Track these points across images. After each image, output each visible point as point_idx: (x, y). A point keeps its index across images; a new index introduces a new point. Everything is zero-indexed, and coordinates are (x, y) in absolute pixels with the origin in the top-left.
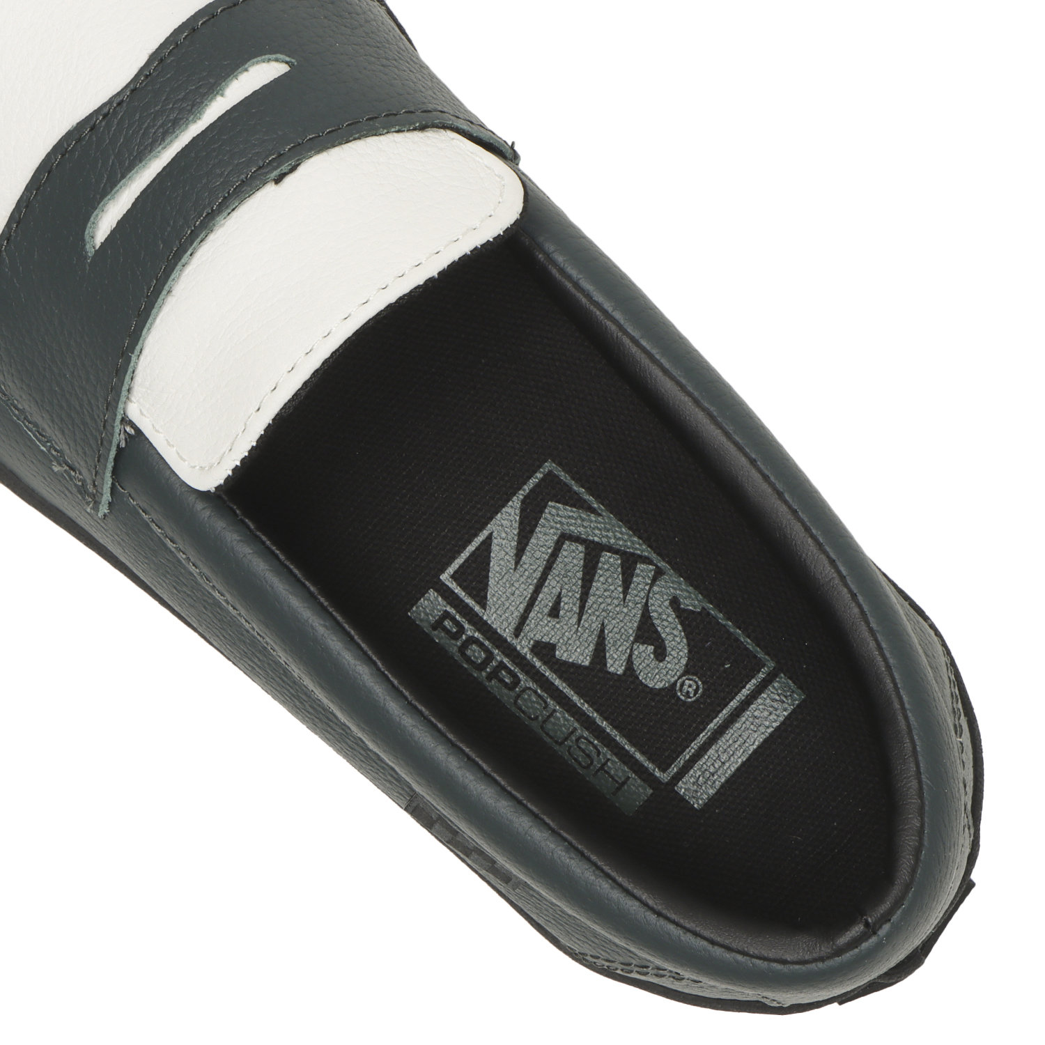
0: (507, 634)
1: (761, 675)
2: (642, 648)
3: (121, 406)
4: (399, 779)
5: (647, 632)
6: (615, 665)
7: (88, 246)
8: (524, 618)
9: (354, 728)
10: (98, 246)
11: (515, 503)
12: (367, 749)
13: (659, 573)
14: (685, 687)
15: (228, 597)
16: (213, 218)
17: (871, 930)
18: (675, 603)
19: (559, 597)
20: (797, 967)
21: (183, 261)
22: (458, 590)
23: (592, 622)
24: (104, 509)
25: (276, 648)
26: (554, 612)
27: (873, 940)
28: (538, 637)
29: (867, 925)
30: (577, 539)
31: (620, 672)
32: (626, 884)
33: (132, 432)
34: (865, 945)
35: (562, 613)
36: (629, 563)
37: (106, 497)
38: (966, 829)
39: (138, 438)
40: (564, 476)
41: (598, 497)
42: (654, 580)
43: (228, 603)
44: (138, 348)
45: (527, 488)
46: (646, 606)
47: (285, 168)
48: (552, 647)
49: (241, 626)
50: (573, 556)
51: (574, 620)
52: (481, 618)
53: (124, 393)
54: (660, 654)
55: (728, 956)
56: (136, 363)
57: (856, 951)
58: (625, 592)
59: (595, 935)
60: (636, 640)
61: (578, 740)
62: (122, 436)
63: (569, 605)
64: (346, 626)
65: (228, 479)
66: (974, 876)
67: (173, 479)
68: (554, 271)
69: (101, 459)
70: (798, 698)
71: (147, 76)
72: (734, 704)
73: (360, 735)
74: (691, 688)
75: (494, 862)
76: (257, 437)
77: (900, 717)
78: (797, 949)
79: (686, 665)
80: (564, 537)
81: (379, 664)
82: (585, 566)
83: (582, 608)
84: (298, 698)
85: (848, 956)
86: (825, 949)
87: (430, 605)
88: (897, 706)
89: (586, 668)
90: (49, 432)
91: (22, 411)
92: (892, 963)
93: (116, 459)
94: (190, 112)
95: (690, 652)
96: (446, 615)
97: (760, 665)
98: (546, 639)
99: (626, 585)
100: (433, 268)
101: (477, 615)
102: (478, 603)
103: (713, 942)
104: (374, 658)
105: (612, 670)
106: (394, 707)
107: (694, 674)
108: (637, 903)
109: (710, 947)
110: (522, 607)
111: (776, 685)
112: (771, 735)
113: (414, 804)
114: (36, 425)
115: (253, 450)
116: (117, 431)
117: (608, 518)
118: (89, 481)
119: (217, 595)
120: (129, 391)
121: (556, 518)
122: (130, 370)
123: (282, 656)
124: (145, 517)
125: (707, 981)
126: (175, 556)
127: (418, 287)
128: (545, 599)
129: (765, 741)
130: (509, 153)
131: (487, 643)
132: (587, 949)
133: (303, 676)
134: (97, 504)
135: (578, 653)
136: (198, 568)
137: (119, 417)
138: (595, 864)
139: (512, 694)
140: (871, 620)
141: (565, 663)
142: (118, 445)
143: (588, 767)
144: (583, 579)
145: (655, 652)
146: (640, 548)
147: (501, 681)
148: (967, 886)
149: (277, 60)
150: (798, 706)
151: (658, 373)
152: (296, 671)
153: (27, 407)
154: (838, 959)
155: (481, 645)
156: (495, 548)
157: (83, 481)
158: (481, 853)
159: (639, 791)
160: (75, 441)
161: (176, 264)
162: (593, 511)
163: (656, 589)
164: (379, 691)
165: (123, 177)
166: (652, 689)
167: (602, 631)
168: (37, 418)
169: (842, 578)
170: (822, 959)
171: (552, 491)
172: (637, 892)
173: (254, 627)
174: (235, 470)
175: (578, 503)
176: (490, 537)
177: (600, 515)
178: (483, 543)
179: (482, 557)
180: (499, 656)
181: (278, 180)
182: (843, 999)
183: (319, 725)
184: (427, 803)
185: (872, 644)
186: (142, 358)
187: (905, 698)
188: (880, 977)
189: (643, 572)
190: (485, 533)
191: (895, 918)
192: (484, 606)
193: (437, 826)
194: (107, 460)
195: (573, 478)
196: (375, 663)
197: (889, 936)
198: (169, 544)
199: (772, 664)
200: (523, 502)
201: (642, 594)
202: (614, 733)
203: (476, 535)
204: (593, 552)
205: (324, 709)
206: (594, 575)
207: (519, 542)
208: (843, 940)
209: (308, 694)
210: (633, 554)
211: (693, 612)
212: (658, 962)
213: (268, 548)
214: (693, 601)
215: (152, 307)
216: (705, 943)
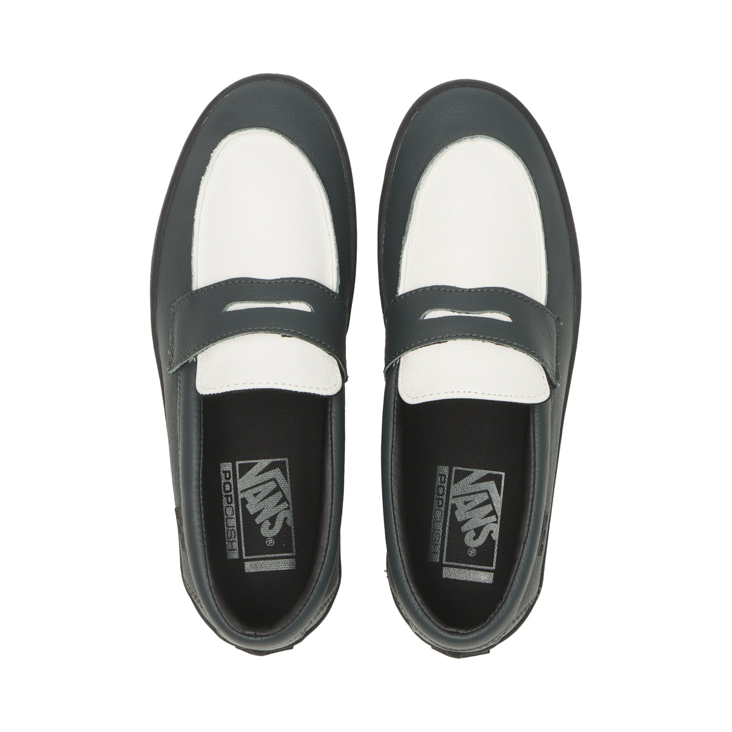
0: (239, 490)
1: (290, 554)
2: (268, 522)
3: (197, 353)
4: (180, 500)
5: (273, 520)
6: (258, 521)
7: (225, 309)
8: (247, 490)
9: (181, 478)
10: (227, 311)
11: (271, 460)
12: (179, 486)
13: (288, 508)
14: (269, 541)
15: (180, 420)
16: (260, 331)
17: (256, 636)
18: (285, 519)
19: (260, 492)
20: (230, 628)
21: (244, 334)
22: (237, 469)
23: (262, 505)
24: (171, 372)
25: (180, 443)
26: (255, 495)
27: (254, 639)
28: (246, 497)
29: (256, 634)
30: (277, 483)
31: (258, 523)
32: (209, 573)
33: (195, 361)
34: (250, 638)
35: (257, 497)
36: (284, 499)
37: (174, 370)
38: (301, 634)
39: (194, 364)
40: (287, 465)
41: (291, 477)
42: (286, 509)
43: (179, 422)
44: (214, 344)
45: (276, 460)
46: (278, 513)
47: (288, 335)
48: (247, 502)
49: (177, 430)
50: (272, 486)
51: (258, 501)
52: (237, 480)
53: (201, 351)
54: (271, 528)
55: (217, 612)
56: (210, 347)
57: (247, 637)
58: (276, 506)
59: (192, 579)
60: (268, 519)
61: (232, 530)
62: (192, 360)
63: (261, 496)
64: (202, 454)
65: (206, 395)
66: (295, 646)
67: (193, 381)
68: (329, 416)
69: (181, 360)
70: (293, 567)
71: (276, 282)
72: (277, 555)
73: (181, 482)
74: (271, 542)
75: (184, 540)
76: (222, 392)
77: (309, 594)
78: (235, 625)
79: (275, 536)
80: (274, 479)
81: (201, 469)
82: (273, 491)
83: (263, 500)
84: (175, 460)
85: (245, 637)
86: (241, 631)
87: (227, 467)
88: (311, 591)
89: (250, 515)
90: (175, 342)
91: (173, 331)
92: (254, 648)
93: (185, 364)
94: (278, 300)
95: (278, 533)
96: (229, 472)
97: (292, 552)
98: (247, 499)
99: (278, 504)
100: (300, 389)
101: (236, 478)
102: (239, 476)
103: (217, 605)
104: (201, 467)
105: (256, 521)
106: (194, 483)
107: (275, 540)
108: (207, 580)
109: (215, 606)
110: (249, 487)
111: (291, 560)
112: (279, 571)
113: (178, 510)
114: (173, 337)
115: (218, 394)
116: (191, 358)
117: (288, 485)
118: (173, 363)
119: (178, 418)
120: (202, 351)
121: (276, 473)
122: (207, 347)
123: (180, 446)
124: (179, 384)
125: (207, 613)
126: (177, 399)
127: (292, 391)
128: (256, 490)
129: (276, 571)
130: (345, 378)
131: (232, 487)
132: (187, 581)
133: (180, 456)
134: (170, 369)
135: (252, 509)
136: (180, 407)
137: (194, 355)
138: (206, 562)
139: (227, 505)
140: (324, 565)
141: (247, 509)
142: (188, 361)
143: (229, 538)
144: (269, 493)
145: (270, 526)
146: (289, 498)
147: (227, 499)
148: (290, 647)
149: (310, 307)
150: (292, 570)
151: (330, 462)
152: (180, 452)
153: (175, 331)
154: (241, 635)
155: (231, 487)
156: (255, 467)
157: (172, 361)
158: (183, 535)
159: (236, 556)
160: (179, 350)
161: (241, 333)
162: (286, 479)
163: (284, 511)
164: (195, 476)
165: (248, 301)
166: (261, 534)
167: (262, 510)
168: (175, 336)
169: (327, 550)
170: (238, 632)
171: (281, 465)
172: (210, 578)
173: (180, 433)
174: (210, 395)
175: (285, 474)
176: (256, 463)
177: (287, 482)
178: (253, 463)
179: (250, 467)
180: (232, 493)
181: (283, 336)
182: (237, 647)
183: (174, 470)
184: (181, 512)
185: (319, 571)
186: (213, 347)
187: (315, 591)
188: (251, 650)
189: (284, 505)
190: (256, 461)
191: (263, 638)
192: (240, 478)
193: (179, 520)
194: (182, 362)
195: (289, 467)
196: (200, 468)
197: (258, 641)
198: (178, 395)
199: (294, 554)
200: (272, 462)
201: (280, 510)
202: (242, 536)
203: (254, 460)
204: (278, 489)
205: (178, 467)
206: (273, 495)
207: (262, 471)
208: (247, 632)
209: (178, 460)
210: (286, 498)
211: (287, 525)
212: (200, 598)
213: (201, 418)
214: (290, 522)
215: (226, 338)
216: (215, 604)
